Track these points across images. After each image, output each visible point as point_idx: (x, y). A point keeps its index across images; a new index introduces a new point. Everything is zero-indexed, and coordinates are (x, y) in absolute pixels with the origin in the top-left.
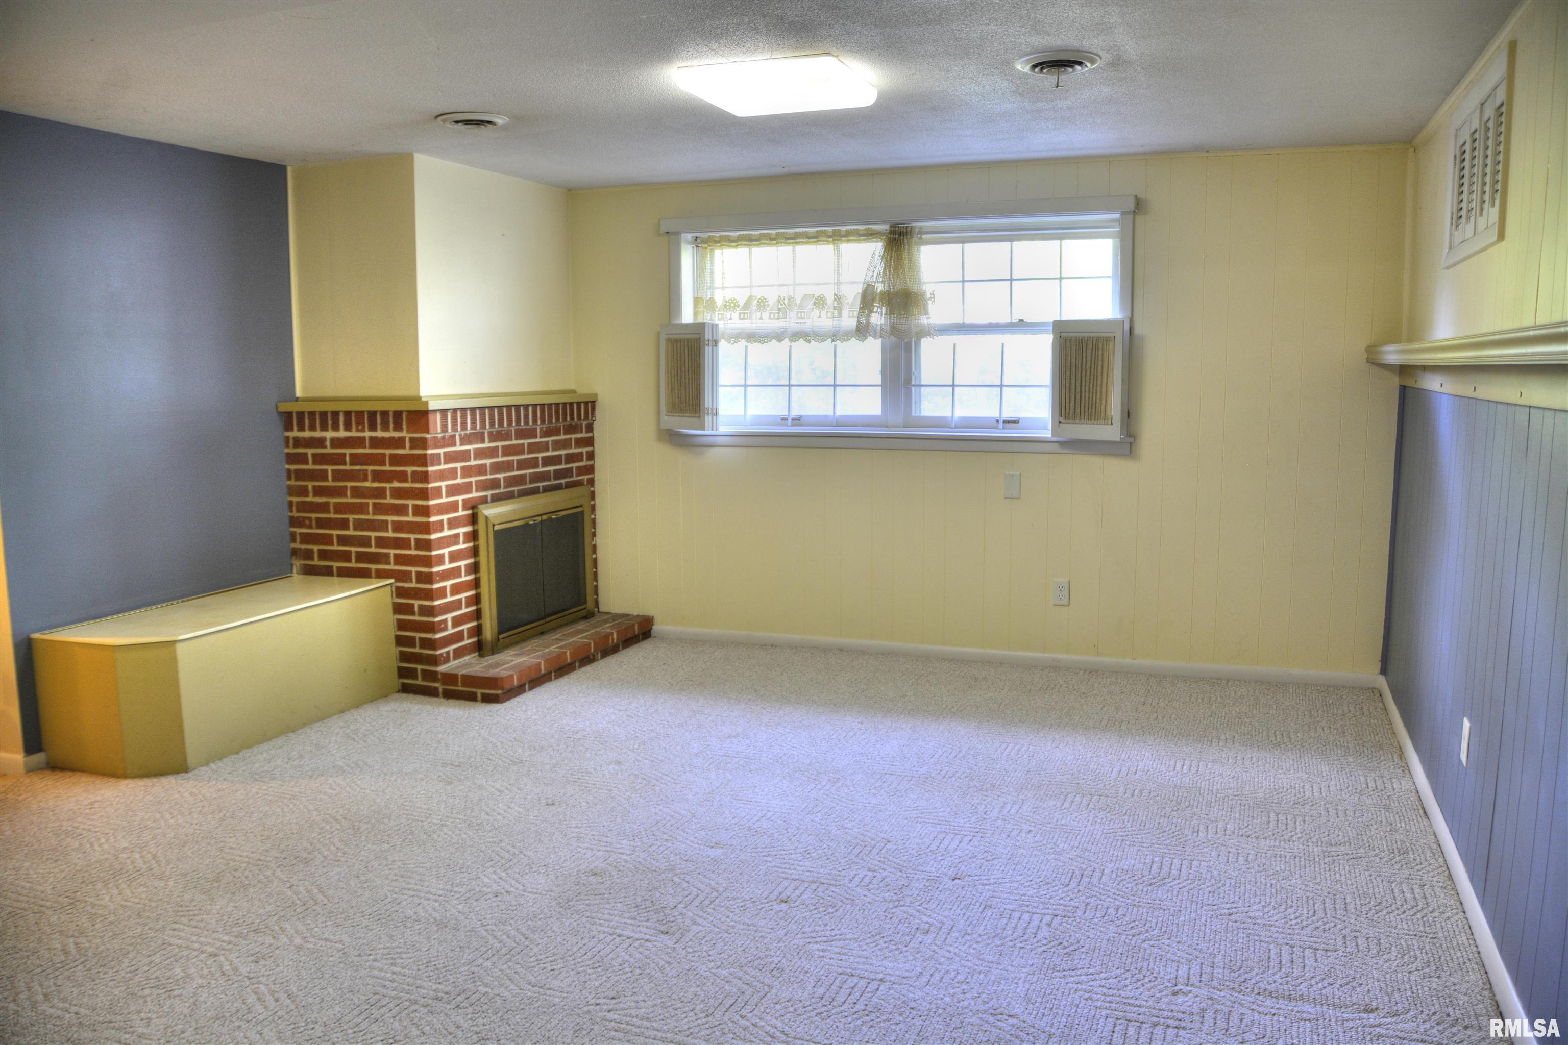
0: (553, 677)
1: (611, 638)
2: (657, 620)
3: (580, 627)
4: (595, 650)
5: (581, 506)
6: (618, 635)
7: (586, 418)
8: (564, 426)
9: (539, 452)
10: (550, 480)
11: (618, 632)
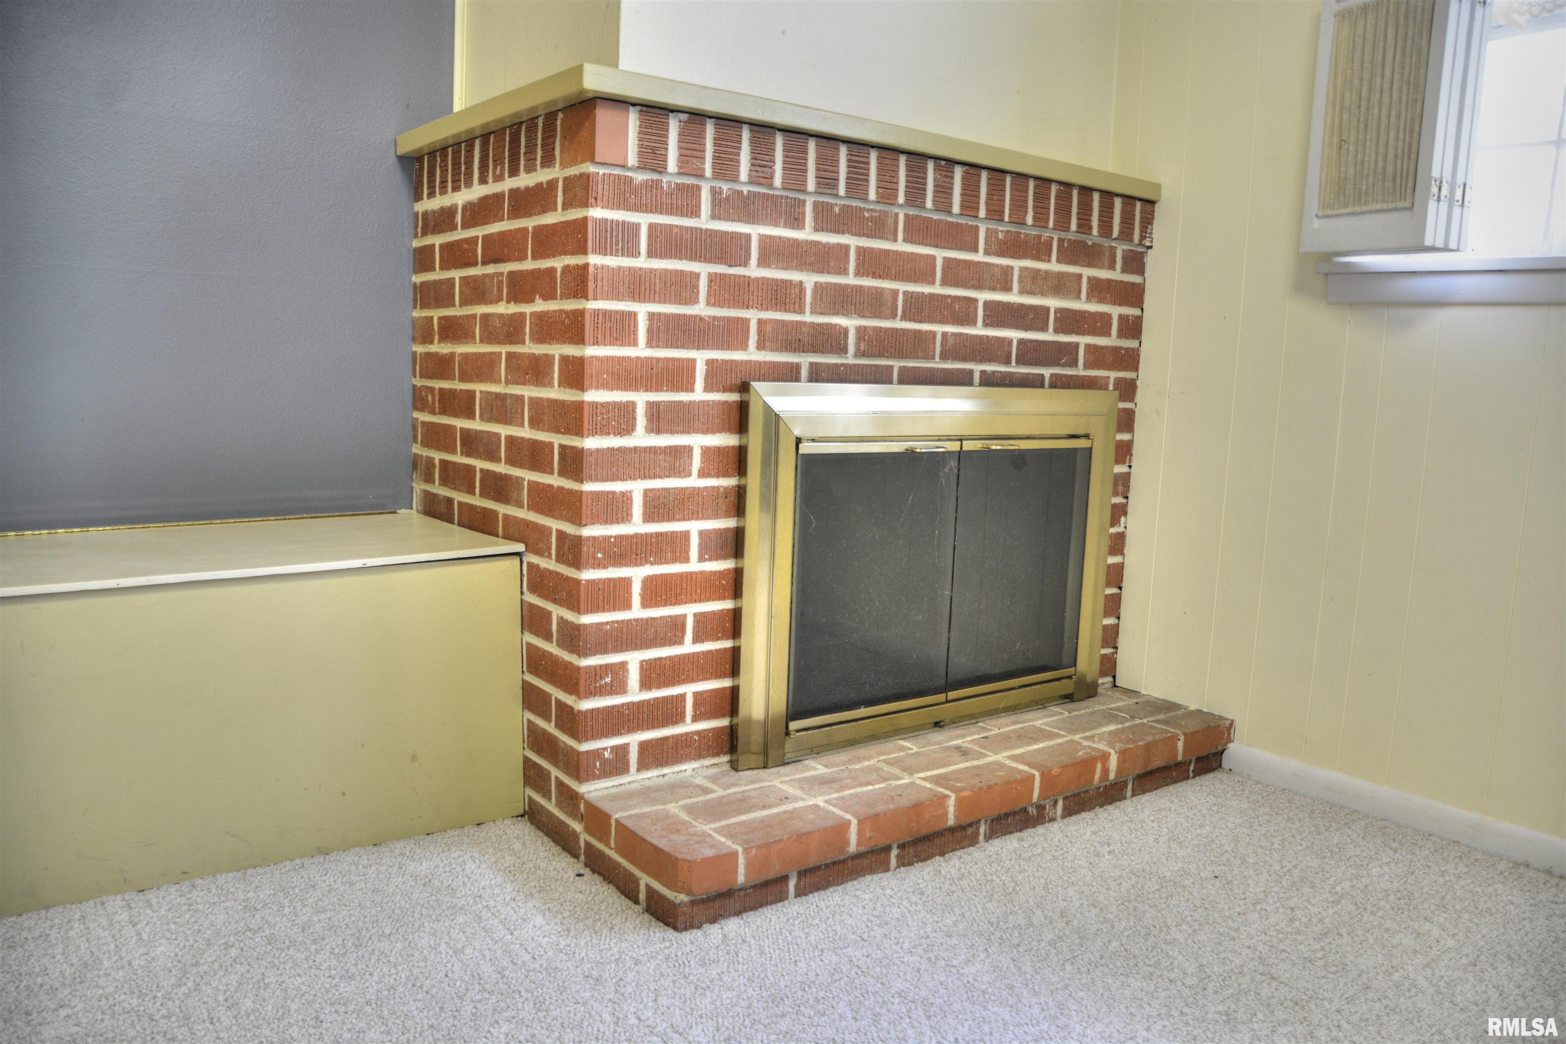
0: (893, 862)
1: (1099, 766)
2: (1240, 732)
3: (1038, 723)
4: (1043, 796)
5: (1087, 436)
6: (1121, 762)
7: (1126, 234)
8: (1061, 241)
9: (979, 287)
10: (1008, 362)
11: (1122, 754)
